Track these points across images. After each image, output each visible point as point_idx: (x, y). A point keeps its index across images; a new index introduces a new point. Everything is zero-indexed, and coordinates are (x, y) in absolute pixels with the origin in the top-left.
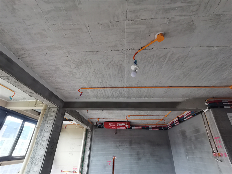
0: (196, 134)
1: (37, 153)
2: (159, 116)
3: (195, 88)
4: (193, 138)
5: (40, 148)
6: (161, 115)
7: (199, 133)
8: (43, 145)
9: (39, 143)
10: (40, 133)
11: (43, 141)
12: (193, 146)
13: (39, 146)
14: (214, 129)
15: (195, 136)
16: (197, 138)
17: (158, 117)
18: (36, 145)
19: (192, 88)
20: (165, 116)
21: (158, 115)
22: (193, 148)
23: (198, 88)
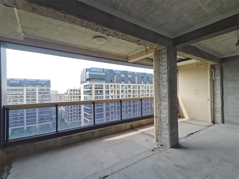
1: (161, 92)
5: (162, 88)
8: (164, 85)
9: (161, 84)
10: (158, 75)
11: (163, 82)
13: (161, 86)
18: (158, 86)
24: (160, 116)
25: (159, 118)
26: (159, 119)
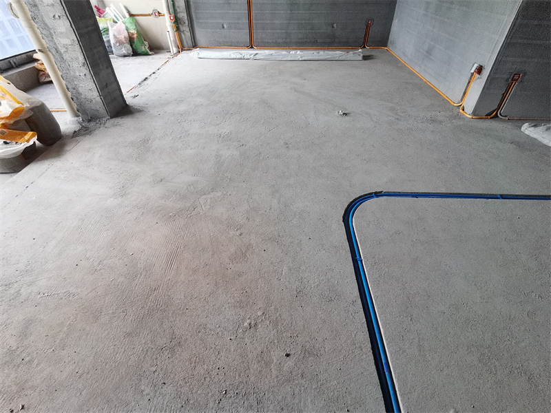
24: (51, 44)
25: (54, 51)
26: (57, 56)
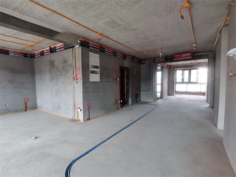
0: (63, 64)
2: (28, 41)
3: (76, 23)
4: (60, 67)
6: (32, 41)
7: (66, 64)
12: (59, 73)
14: (78, 62)
15: (62, 65)
16: (63, 68)
17: (26, 42)
19: (74, 22)
20: (36, 43)
21: (27, 39)
22: (59, 75)
23: (78, 25)
